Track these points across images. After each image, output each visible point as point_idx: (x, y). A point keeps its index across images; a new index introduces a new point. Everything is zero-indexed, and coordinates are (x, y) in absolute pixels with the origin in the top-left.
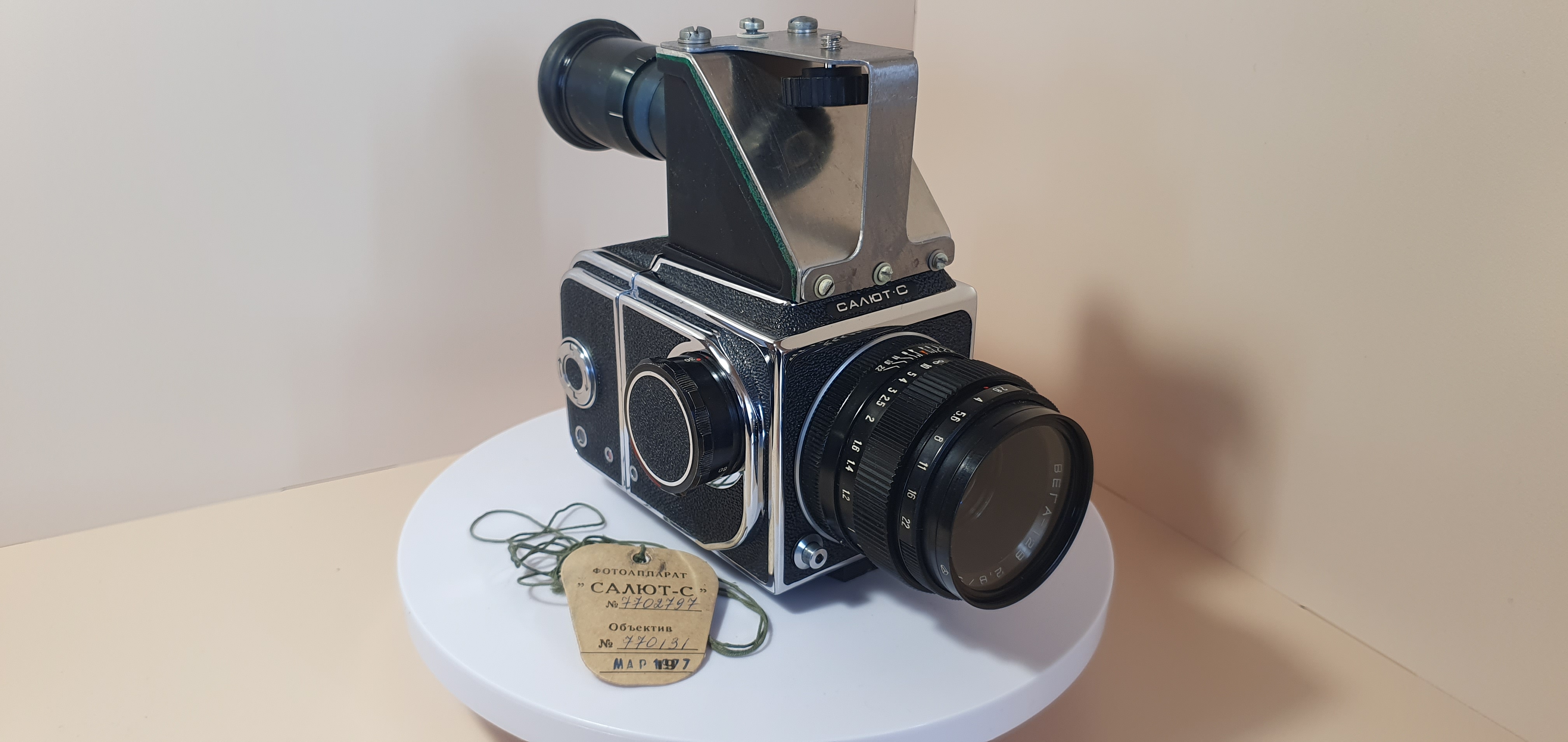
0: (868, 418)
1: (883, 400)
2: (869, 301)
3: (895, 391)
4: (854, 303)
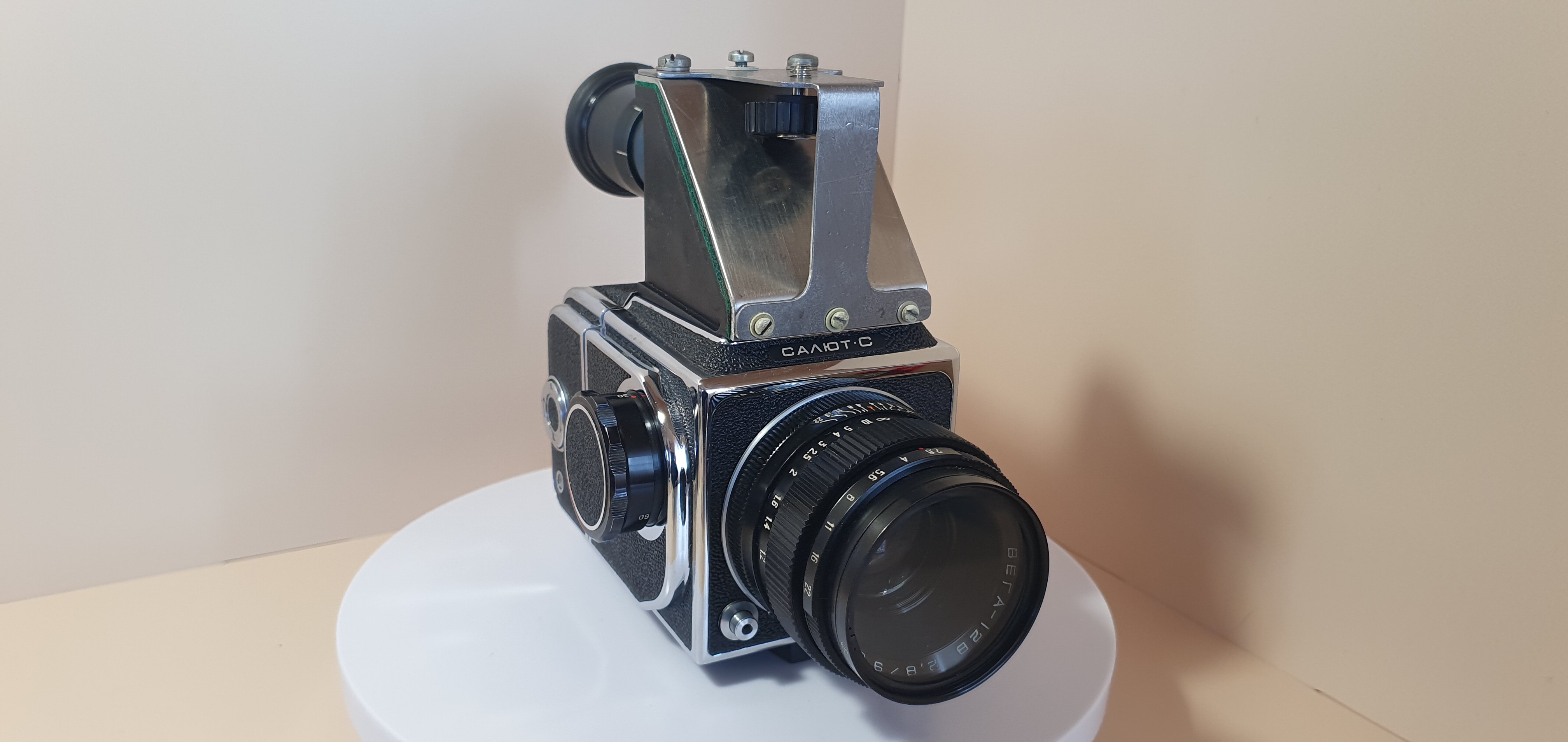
0: (792, 472)
1: (811, 454)
2: (822, 348)
3: (824, 445)
4: (804, 348)
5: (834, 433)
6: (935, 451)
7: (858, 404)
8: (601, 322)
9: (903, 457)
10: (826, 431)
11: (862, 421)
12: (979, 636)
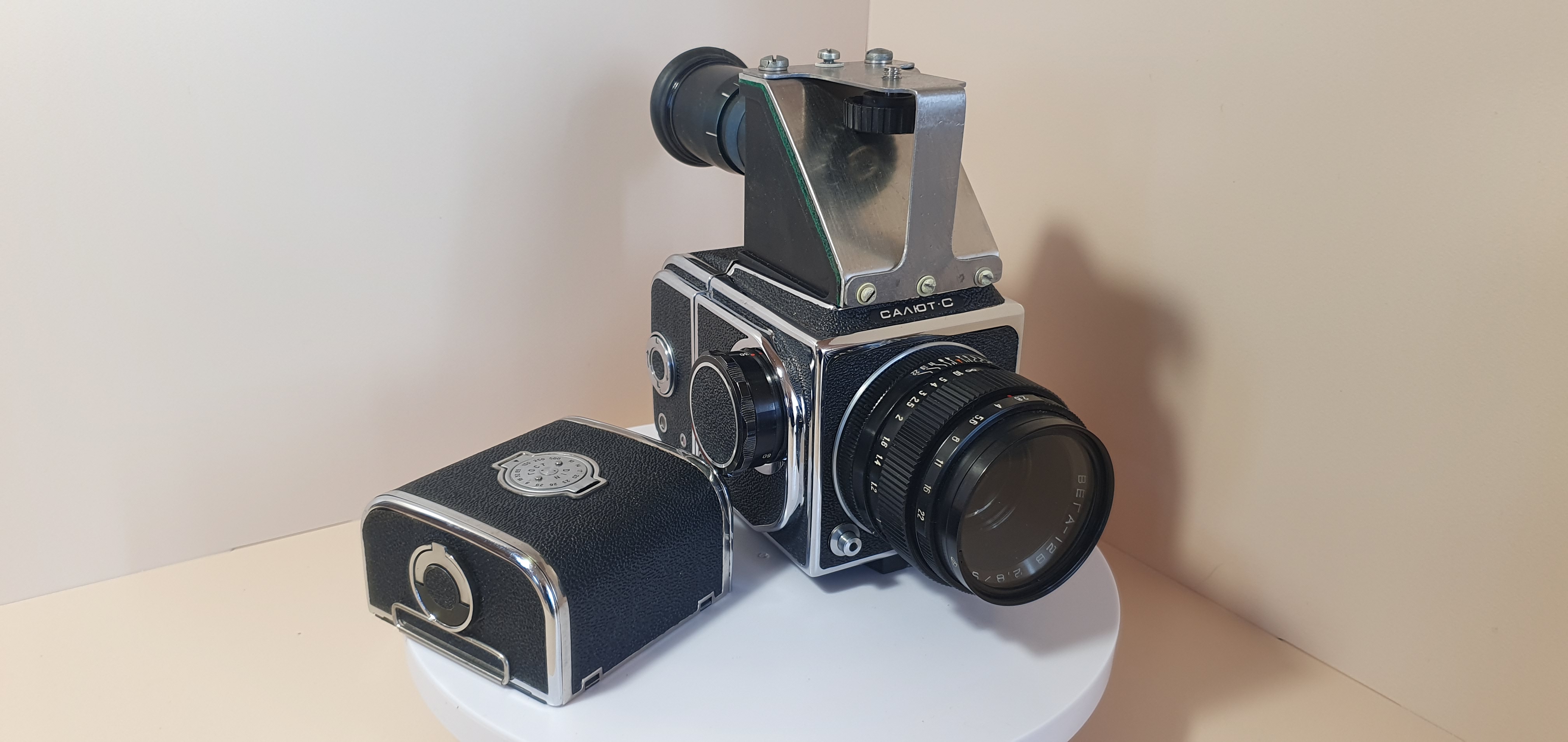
0: (898, 417)
1: (913, 402)
2: (913, 310)
3: (924, 394)
4: (898, 311)
5: (931, 384)
6: (1022, 398)
7: (947, 357)
8: (707, 287)
9: (997, 404)
10: (923, 382)
11: (954, 373)
12: (1054, 548)
